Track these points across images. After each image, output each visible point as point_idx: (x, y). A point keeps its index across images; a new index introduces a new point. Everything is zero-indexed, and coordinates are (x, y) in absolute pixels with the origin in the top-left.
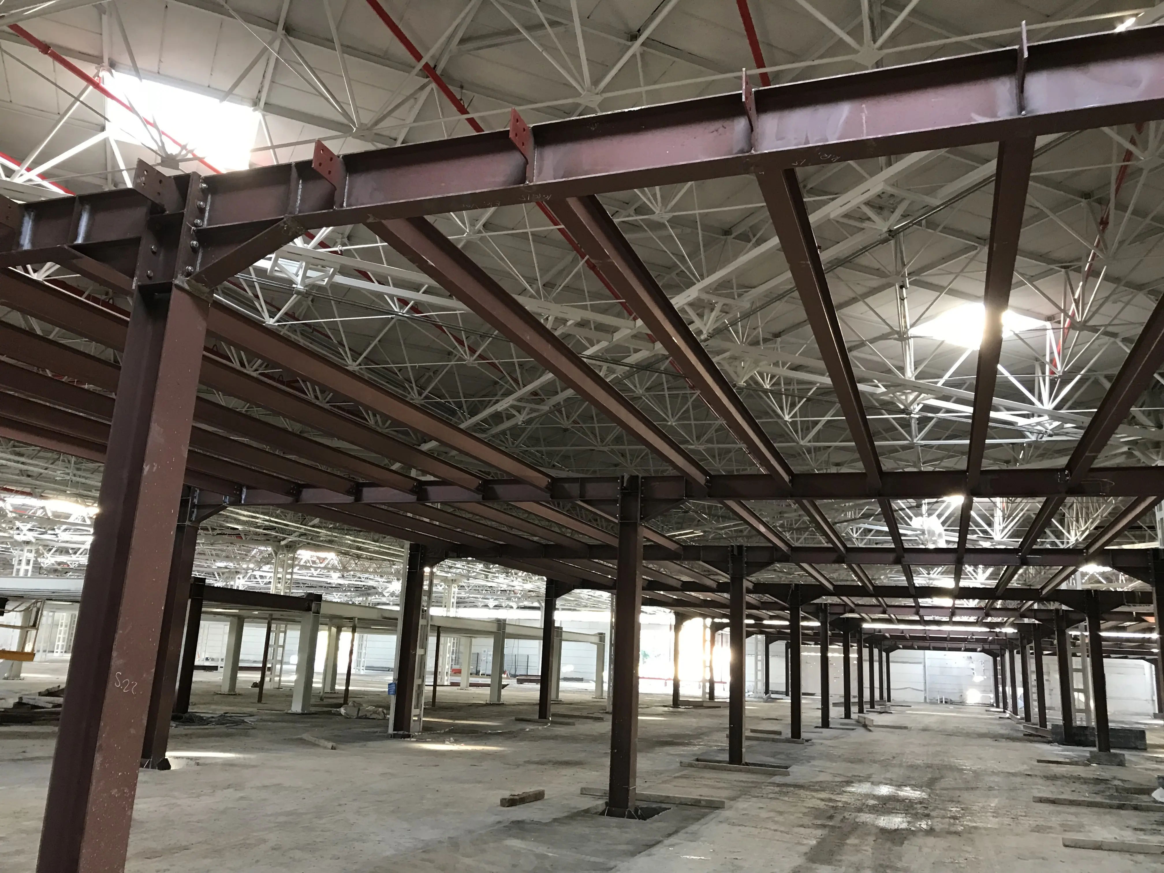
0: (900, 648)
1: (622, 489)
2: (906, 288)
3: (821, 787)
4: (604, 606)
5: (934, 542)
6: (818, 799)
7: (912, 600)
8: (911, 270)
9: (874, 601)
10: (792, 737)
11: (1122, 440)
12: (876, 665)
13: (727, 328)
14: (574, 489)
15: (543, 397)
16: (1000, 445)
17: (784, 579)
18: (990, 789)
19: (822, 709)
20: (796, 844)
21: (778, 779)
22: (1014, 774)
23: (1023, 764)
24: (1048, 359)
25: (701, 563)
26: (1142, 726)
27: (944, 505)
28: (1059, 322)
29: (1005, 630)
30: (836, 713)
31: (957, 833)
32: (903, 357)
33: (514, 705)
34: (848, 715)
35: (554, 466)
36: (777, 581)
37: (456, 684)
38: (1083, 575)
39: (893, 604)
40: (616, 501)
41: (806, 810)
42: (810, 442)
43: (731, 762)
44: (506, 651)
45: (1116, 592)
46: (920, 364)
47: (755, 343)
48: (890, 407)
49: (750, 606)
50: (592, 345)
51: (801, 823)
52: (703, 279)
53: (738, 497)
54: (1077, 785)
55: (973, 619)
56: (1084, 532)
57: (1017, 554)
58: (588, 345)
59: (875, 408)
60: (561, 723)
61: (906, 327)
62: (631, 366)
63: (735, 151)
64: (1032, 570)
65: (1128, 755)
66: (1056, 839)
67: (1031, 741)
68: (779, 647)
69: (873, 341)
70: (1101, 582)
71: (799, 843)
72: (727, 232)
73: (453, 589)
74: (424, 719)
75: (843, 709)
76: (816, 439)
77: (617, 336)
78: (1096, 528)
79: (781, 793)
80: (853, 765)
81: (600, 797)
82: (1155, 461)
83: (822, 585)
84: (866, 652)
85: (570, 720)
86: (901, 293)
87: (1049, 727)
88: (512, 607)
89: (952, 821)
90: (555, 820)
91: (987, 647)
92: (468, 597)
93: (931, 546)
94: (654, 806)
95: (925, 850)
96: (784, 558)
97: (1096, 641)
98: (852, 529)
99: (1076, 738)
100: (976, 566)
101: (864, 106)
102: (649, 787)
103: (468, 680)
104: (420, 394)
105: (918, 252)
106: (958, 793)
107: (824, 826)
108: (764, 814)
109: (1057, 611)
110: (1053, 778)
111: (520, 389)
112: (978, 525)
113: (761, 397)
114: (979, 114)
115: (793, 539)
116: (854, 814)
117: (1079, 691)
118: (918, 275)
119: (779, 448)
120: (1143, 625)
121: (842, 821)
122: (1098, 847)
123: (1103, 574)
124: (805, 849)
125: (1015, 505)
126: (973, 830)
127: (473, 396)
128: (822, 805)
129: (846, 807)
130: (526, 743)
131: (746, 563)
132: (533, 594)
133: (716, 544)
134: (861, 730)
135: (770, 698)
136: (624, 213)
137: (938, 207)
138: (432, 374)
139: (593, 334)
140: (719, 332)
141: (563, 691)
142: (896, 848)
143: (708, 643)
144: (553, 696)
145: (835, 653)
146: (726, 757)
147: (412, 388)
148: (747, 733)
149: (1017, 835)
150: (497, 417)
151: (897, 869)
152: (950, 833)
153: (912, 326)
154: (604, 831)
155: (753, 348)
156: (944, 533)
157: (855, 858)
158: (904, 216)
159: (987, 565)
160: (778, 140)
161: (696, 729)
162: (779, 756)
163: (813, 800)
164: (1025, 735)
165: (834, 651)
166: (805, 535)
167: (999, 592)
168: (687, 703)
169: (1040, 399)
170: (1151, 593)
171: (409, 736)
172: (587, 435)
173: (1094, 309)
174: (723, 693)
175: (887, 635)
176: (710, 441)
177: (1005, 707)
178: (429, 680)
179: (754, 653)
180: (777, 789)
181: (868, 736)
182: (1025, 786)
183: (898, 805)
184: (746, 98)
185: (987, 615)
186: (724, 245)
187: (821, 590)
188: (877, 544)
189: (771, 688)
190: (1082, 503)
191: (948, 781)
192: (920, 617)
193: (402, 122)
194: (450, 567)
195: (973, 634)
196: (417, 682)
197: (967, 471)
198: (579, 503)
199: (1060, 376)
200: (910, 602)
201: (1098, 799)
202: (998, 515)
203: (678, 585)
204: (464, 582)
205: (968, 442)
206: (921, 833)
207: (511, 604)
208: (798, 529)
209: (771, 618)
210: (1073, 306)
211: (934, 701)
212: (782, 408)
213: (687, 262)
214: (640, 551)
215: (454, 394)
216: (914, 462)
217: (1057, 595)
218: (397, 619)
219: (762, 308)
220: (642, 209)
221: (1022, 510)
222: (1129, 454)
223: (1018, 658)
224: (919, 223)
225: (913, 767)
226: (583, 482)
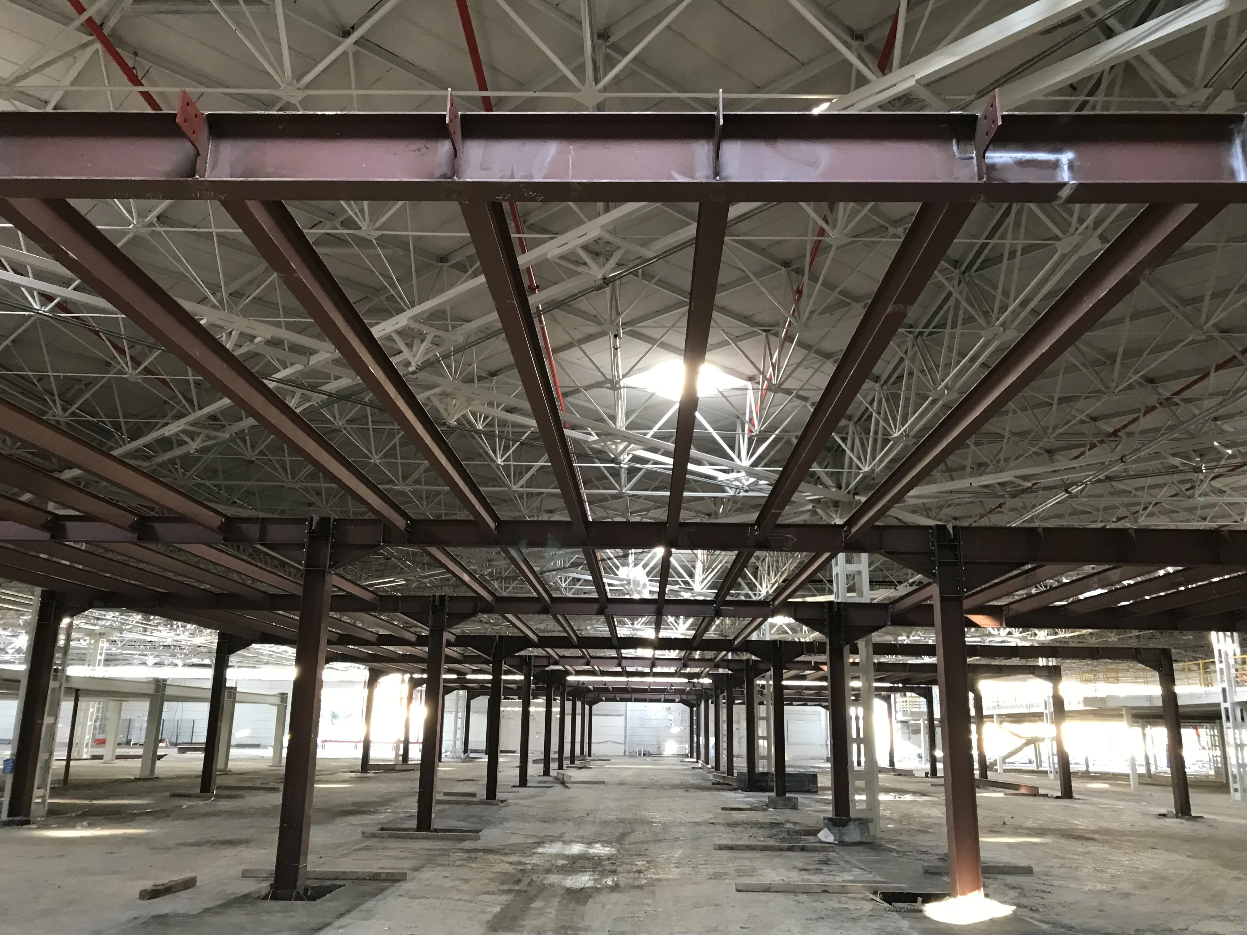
0: (602, 701)
1: (310, 532)
2: (620, 338)
3: (511, 850)
4: (288, 663)
5: (639, 592)
6: (508, 863)
7: (614, 651)
8: (625, 320)
9: (577, 652)
10: (487, 798)
11: (808, 498)
12: (578, 719)
13: (439, 362)
14: (254, 531)
15: (224, 422)
16: (702, 498)
17: (489, 631)
18: (676, 839)
19: (521, 767)
20: (478, 912)
21: (467, 845)
22: (699, 824)
23: (708, 813)
24: (747, 419)
25: (399, 614)
26: (816, 770)
27: (649, 555)
28: (758, 383)
29: (702, 681)
30: (534, 770)
31: (640, 887)
32: (615, 407)
33: (172, 778)
34: (547, 772)
35: (235, 503)
36: (483, 632)
37: (100, 757)
38: (772, 626)
39: (598, 655)
40: (302, 546)
41: (493, 876)
42: (522, 487)
43: (419, 829)
44: (164, 716)
45: (800, 642)
46: (631, 415)
47: (469, 380)
48: (601, 455)
49: (450, 660)
50: (285, 367)
51: (487, 890)
52: (413, 306)
53: (441, 544)
54: (755, 830)
55: (672, 670)
56: (773, 585)
57: (712, 605)
58: (279, 366)
59: (587, 456)
60: (228, 797)
61: (618, 377)
62: (330, 395)
63: (437, 175)
64: (728, 621)
65: (801, 798)
66: (730, 884)
67: (718, 790)
68: (482, 703)
69: (588, 388)
70: (787, 633)
71: (483, 912)
72: (443, 259)
73: (101, 645)
74: (49, 801)
75: (542, 766)
76: (529, 484)
77: (314, 360)
78: (784, 581)
79: (469, 859)
80: (546, 825)
81: (264, 879)
82: (834, 519)
83: (526, 637)
84: (568, 705)
85: (239, 793)
86: (615, 342)
87: (735, 775)
88: (176, 665)
89: (637, 875)
90: (207, 910)
91: (684, 697)
92: (121, 654)
93: (636, 597)
94: (328, 883)
95: (608, 907)
96: (489, 609)
97: (779, 689)
98: (561, 579)
99: (758, 784)
100: (677, 617)
101: (571, 147)
102: (324, 863)
103: (114, 751)
104: (65, 410)
105: (633, 301)
106: (645, 846)
107: (510, 891)
108: (448, 883)
109: (748, 661)
110: (734, 825)
111: (194, 411)
112: (680, 576)
113: (474, 438)
114: (679, 173)
115: (501, 588)
116: (541, 876)
117: (763, 738)
118: (633, 325)
119: (486, 492)
120: (820, 673)
121: (529, 884)
122: (767, 889)
123: (788, 625)
124: (488, 917)
125: (714, 557)
126: (655, 882)
127: (137, 416)
128: (510, 869)
129: (535, 869)
130: (181, 821)
131: (448, 614)
132: (204, 650)
133: (421, 594)
134: (559, 788)
135: (468, 757)
136: (329, 224)
137: (651, 259)
138: (83, 386)
139: (285, 354)
140: (428, 365)
141: (234, 760)
142: (581, 908)
143: (405, 701)
144: (220, 765)
145: (537, 708)
146: (414, 824)
147: (54, 402)
148: (438, 796)
149: (696, 883)
150: (166, 443)
151: (579, 929)
152: (633, 887)
153: (624, 376)
154: (265, 917)
155: (467, 386)
156: (648, 583)
157: (538, 922)
158: (619, 265)
159: (687, 617)
160: (483, 169)
161: (386, 794)
162: (471, 820)
163: (502, 864)
164: (713, 784)
165: (538, 705)
166: (514, 585)
167: (695, 644)
168: (377, 767)
169: (739, 456)
170: (825, 643)
171: (28, 822)
172: (276, 470)
173: (788, 373)
174: (416, 754)
175: (591, 687)
176: (417, 482)
177: (698, 758)
178: (60, 754)
179: (454, 710)
180: (465, 855)
181: (567, 793)
182: (708, 835)
183: (586, 863)
184: (451, 121)
185: (685, 666)
186: (439, 272)
187: (526, 642)
188: (585, 593)
189: (470, 747)
190: (773, 557)
191: (639, 835)
192: (622, 668)
193: (55, 83)
194: (98, 619)
195: (672, 684)
196: (42, 756)
197: (666, 523)
198: (259, 547)
199: (757, 435)
200: (613, 653)
201: (771, 842)
202: (699, 566)
203: (373, 638)
204: (116, 636)
205: (668, 494)
206: (606, 890)
207: (176, 661)
208: (506, 578)
209: (474, 672)
210: (771, 369)
211: (633, 754)
212: (494, 451)
213: (397, 287)
214: (327, 600)
215: (111, 413)
216: (622, 512)
217: (748, 646)
218: (19, 681)
219: (477, 343)
220: (349, 223)
221: (721, 562)
222: (814, 512)
223: (712, 707)
224: (635, 274)
225: (605, 823)
226: (264, 522)
